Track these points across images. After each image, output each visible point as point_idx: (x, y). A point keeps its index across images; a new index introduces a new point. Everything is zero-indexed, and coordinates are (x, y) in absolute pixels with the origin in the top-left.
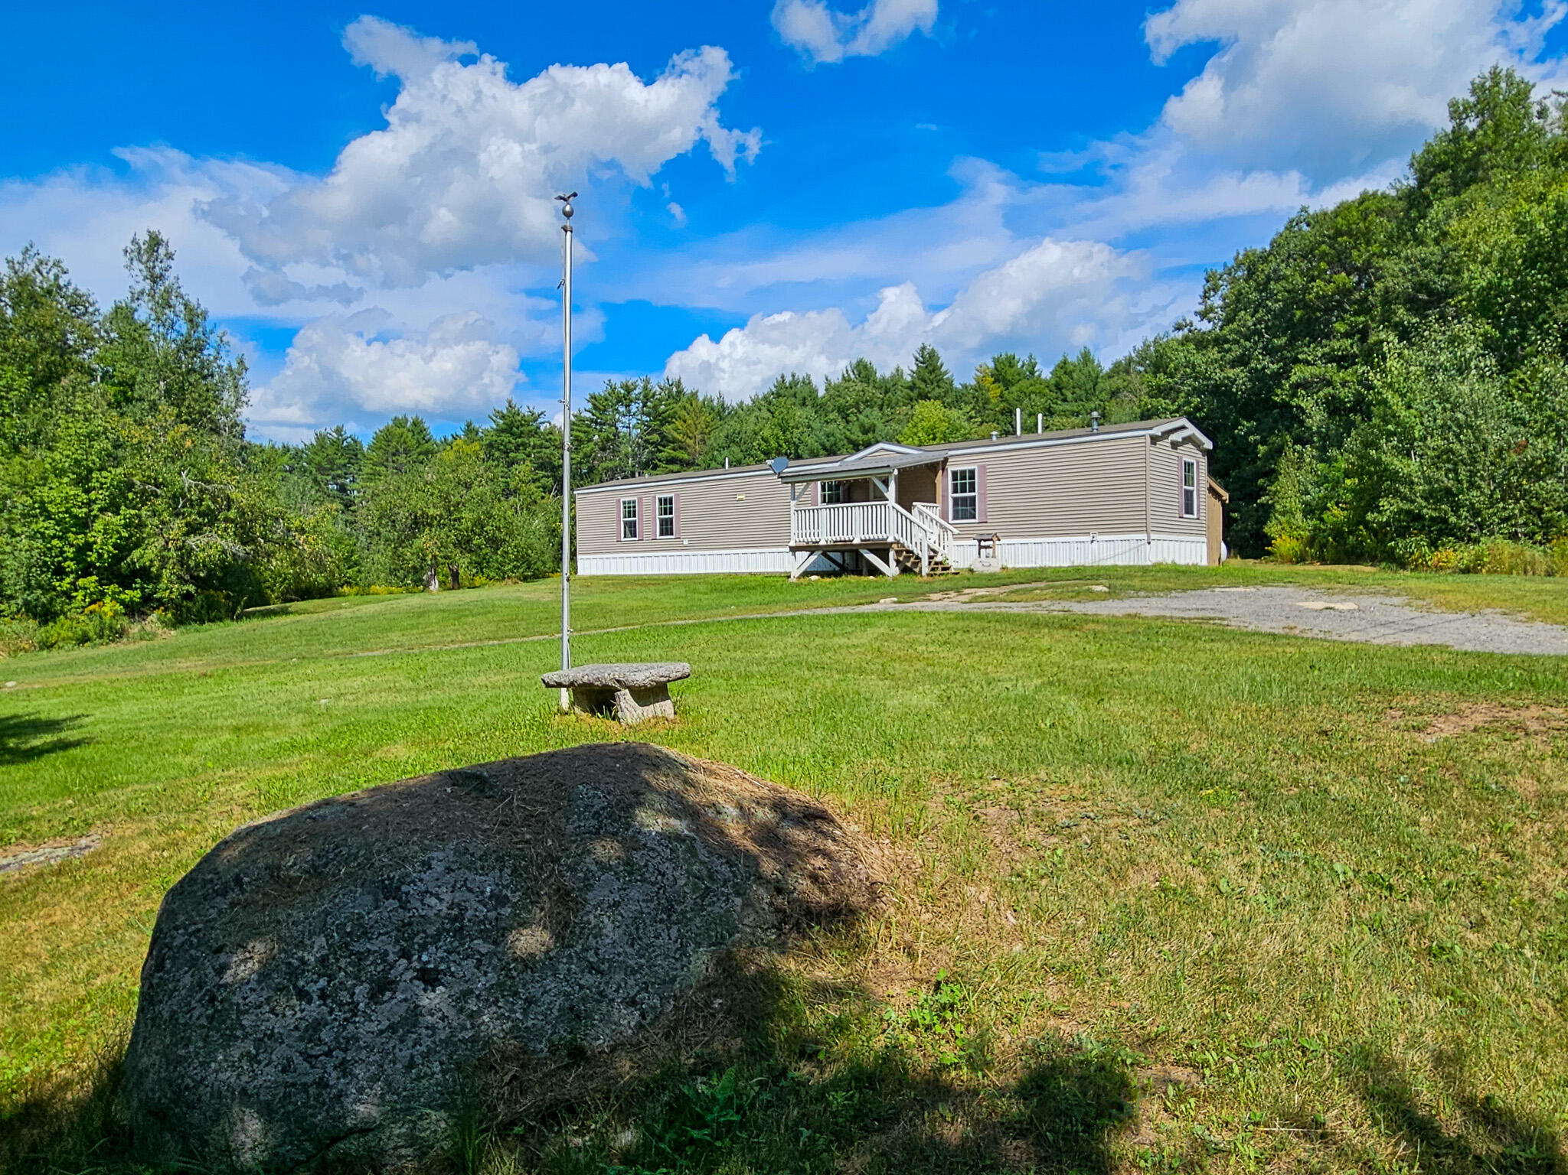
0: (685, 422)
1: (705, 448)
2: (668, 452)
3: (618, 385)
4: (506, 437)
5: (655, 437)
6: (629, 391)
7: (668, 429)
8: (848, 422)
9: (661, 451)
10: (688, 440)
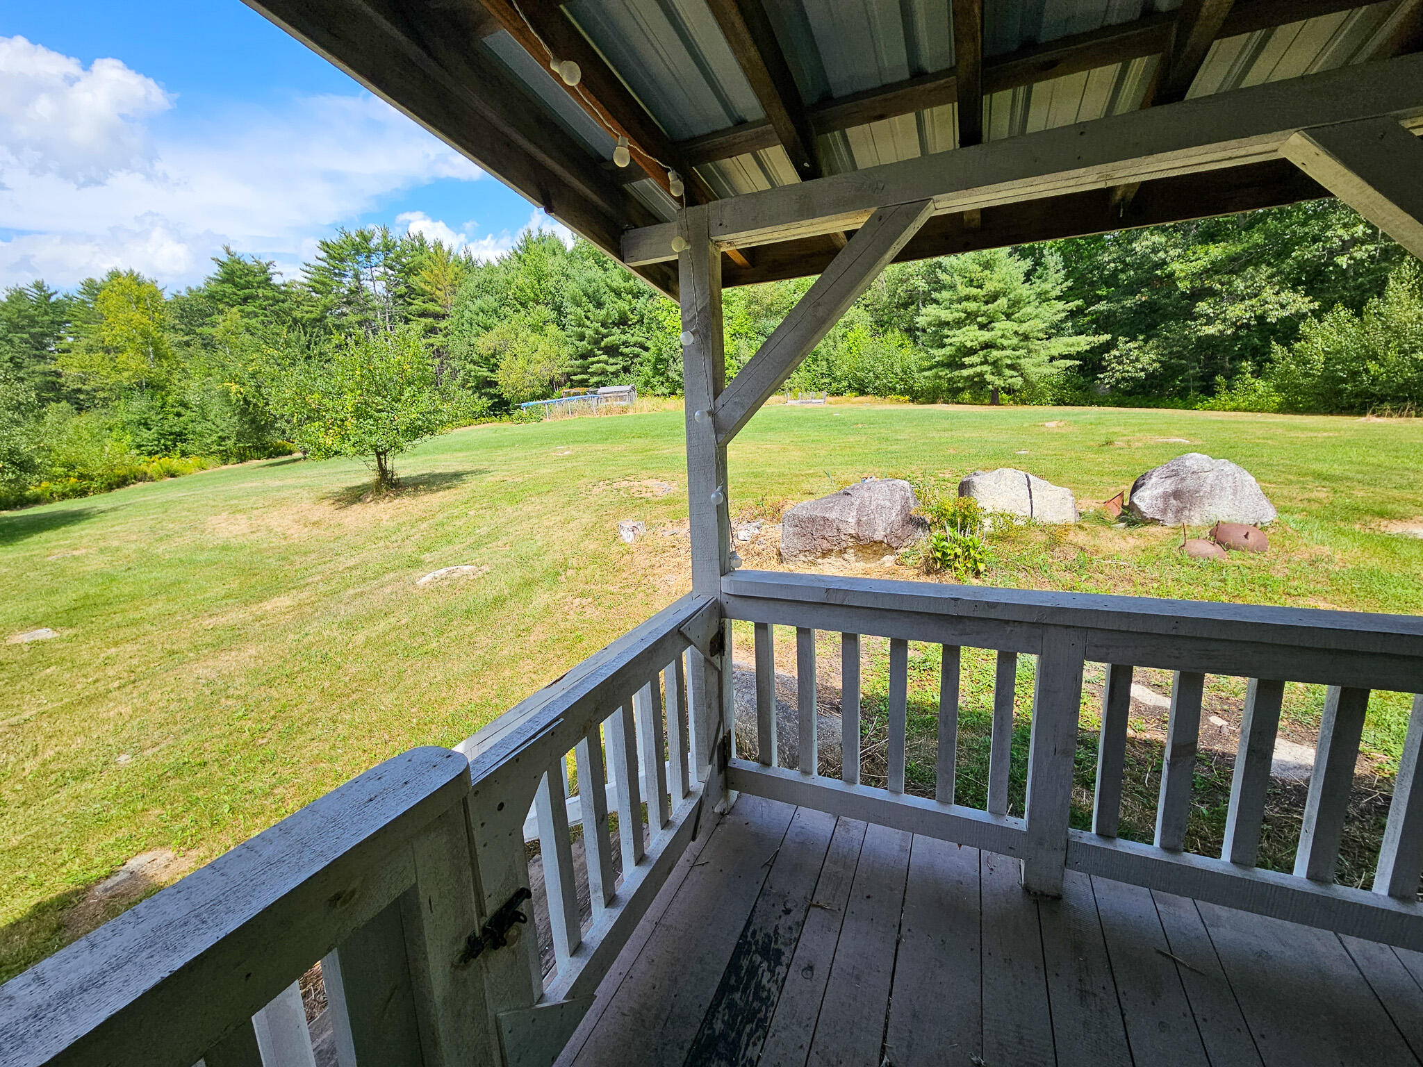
0: (432, 272)
1: (456, 299)
2: (418, 305)
3: (353, 234)
4: (229, 288)
5: (402, 289)
6: (366, 240)
7: (413, 280)
8: (606, 270)
9: (410, 304)
10: (438, 292)
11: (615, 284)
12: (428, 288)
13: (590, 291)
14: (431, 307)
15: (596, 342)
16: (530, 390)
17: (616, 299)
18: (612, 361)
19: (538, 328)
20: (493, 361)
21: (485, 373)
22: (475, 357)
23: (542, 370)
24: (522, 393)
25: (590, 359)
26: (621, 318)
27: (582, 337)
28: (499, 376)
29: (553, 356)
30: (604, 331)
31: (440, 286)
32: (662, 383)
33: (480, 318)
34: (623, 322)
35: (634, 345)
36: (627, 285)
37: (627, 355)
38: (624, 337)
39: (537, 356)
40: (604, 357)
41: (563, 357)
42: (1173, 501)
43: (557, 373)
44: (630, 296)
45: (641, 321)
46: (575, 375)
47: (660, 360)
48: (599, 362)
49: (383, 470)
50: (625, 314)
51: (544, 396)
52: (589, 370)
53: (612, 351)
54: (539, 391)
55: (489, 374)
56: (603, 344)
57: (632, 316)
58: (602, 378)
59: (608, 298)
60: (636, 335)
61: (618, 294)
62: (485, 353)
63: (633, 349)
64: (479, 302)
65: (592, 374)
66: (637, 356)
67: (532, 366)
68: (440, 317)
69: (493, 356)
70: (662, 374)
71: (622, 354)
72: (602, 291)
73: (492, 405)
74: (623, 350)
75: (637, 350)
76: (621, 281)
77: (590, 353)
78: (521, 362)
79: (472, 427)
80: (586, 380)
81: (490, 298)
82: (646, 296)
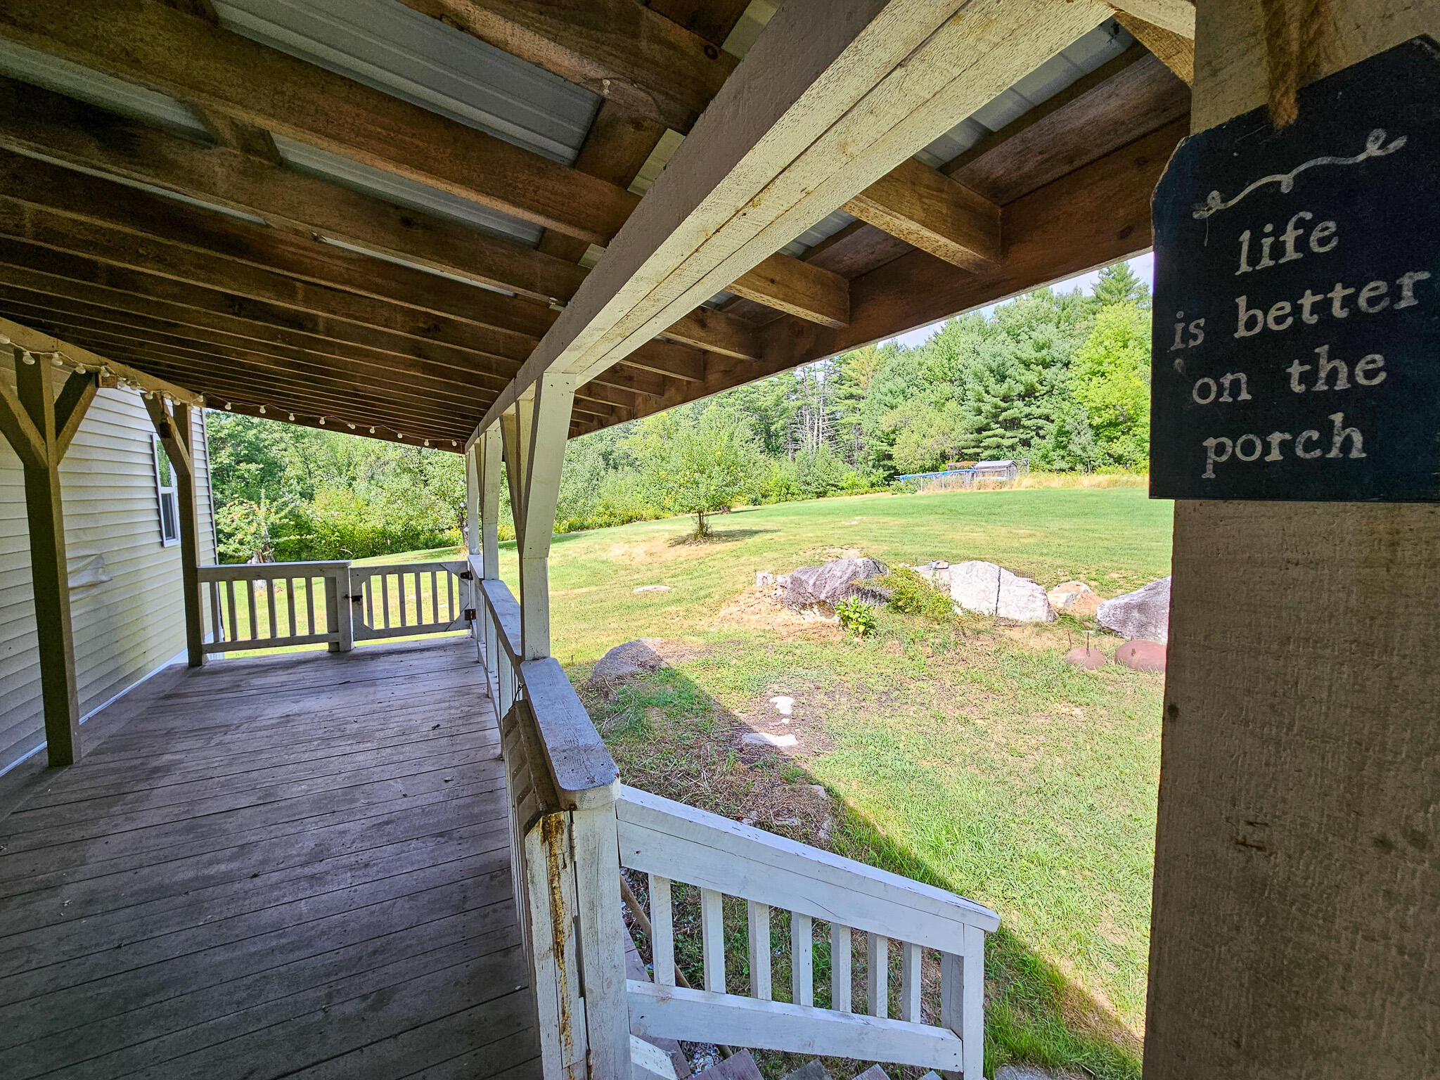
11: (1024, 356)
12: (853, 375)
13: (994, 366)
14: (854, 391)
15: (995, 416)
16: (920, 463)
17: (1024, 371)
18: (1009, 434)
19: (939, 406)
20: (892, 436)
21: (885, 447)
22: (878, 433)
23: (934, 445)
24: (913, 466)
25: (985, 434)
26: (1027, 390)
27: (979, 412)
28: (894, 451)
29: (947, 430)
30: (1003, 405)
31: (864, 372)
32: (1063, 457)
33: (887, 398)
34: (1029, 394)
35: (1040, 417)
36: (1039, 355)
37: (1028, 428)
38: (1027, 410)
39: (932, 431)
40: (1001, 431)
41: (957, 431)
42: (1135, 614)
43: (948, 447)
44: (1040, 367)
45: (1050, 392)
46: (968, 448)
47: (1062, 432)
48: (996, 436)
49: (702, 525)
50: (1032, 386)
51: (934, 469)
52: (982, 445)
53: (1013, 424)
54: (929, 464)
55: (888, 448)
56: (1001, 418)
57: (1040, 387)
58: (994, 452)
59: (1015, 371)
60: (1045, 406)
61: (1027, 365)
62: (887, 430)
63: (1036, 421)
64: (889, 385)
65: (986, 448)
66: (1041, 428)
67: (925, 441)
68: (859, 398)
69: (894, 432)
70: (1064, 448)
71: (1024, 427)
72: (1009, 364)
73: (888, 476)
74: (1025, 422)
75: (1041, 422)
76: (1033, 352)
77: (986, 428)
78: (915, 437)
79: (868, 495)
80: (978, 454)
81: (899, 380)
82: (1059, 365)
